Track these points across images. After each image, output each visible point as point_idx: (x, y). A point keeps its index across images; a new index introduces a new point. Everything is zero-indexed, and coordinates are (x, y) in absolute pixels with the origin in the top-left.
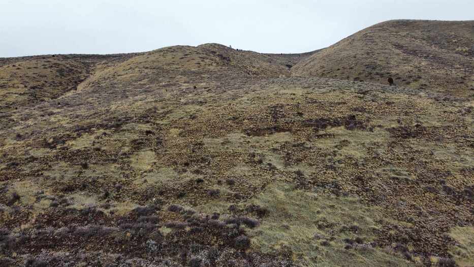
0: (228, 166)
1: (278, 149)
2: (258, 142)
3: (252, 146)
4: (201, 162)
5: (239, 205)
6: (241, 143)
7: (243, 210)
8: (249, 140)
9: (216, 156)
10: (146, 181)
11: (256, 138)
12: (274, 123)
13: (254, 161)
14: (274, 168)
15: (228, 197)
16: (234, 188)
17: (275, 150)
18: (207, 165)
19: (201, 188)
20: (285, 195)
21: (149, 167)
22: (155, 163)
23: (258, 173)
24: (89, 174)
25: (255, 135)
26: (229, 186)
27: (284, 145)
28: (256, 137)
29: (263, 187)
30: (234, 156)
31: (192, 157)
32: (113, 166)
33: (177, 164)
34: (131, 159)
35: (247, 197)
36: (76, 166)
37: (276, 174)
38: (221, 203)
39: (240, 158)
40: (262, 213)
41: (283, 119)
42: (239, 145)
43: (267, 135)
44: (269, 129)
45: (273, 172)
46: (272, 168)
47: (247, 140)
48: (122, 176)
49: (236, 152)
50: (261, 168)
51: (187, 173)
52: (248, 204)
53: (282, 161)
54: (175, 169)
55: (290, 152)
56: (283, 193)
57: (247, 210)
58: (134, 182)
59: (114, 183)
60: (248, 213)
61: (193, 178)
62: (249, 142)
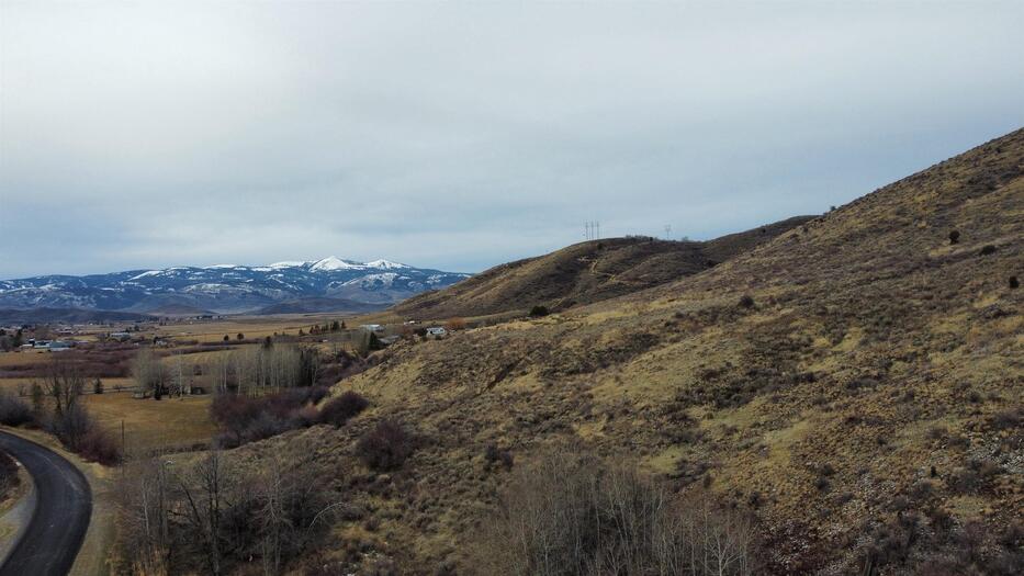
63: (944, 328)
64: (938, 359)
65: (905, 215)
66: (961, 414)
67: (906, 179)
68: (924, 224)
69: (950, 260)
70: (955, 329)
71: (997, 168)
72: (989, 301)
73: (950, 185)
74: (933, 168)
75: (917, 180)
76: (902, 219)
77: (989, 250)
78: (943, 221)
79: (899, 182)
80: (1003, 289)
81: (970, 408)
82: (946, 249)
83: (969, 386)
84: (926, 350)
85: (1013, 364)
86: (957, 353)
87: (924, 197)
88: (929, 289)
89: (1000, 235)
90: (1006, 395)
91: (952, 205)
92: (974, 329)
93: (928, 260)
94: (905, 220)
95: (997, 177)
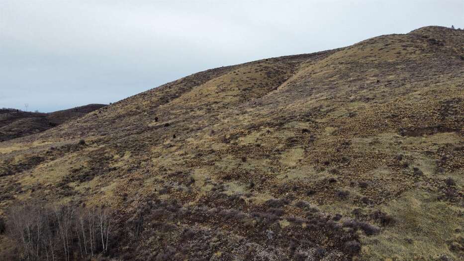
0: (367, 168)
1: (433, 153)
2: (411, 143)
3: (403, 148)
4: (342, 162)
5: (364, 209)
6: (391, 144)
7: (367, 215)
8: (402, 141)
9: (359, 157)
10: (287, 176)
11: (411, 139)
12: (440, 121)
13: (399, 164)
14: (421, 174)
15: (356, 200)
16: (365, 191)
17: (429, 153)
18: (346, 165)
19: (332, 188)
20: (421, 206)
21: (294, 164)
22: (300, 160)
23: (398, 178)
24: (245, 166)
25: (410, 135)
26: (360, 189)
27: (443, 148)
28: (412, 137)
29: (399, 193)
30: (378, 158)
31: (334, 156)
32: (265, 161)
33: (318, 162)
34: (281, 156)
35: (376, 202)
36: (238, 159)
37: (420, 181)
38: (347, 205)
39: (384, 160)
40: (386, 221)
41: (453, 117)
42: (388, 146)
43: (425, 135)
44: (430, 128)
45: (418, 178)
46: (417, 174)
47: (399, 141)
48: (270, 170)
49: (382, 154)
50: (404, 173)
51: (324, 172)
52: (374, 210)
53: (433, 167)
54: (315, 168)
55: (448, 156)
56: (420, 203)
57: (371, 216)
58: (277, 177)
59: (262, 176)
60: (371, 219)
61: (328, 177)
62: (400, 143)
63: (156, 151)
64: (154, 160)
65: (139, 109)
66: (162, 174)
67: (139, 94)
68: (146, 113)
69: (156, 128)
70: (159, 151)
71: (169, 94)
72: (168, 142)
73: (154, 99)
74: (148, 91)
75: (143, 95)
76: (138, 111)
77: (167, 125)
78: (152, 113)
79: (136, 95)
80: (172, 138)
81: (164, 172)
82: (154, 123)
83: (163, 167)
84: (151, 158)
85: (174, 160)
86: (160, 158)
87: (146, 103)
88: (150, 138)
89: (170, 119)
90: (173, 168)
91: (155, 107)
92: (164, 151)
93: (148, 127)
94: (139, 111)
95: (169, 97)
